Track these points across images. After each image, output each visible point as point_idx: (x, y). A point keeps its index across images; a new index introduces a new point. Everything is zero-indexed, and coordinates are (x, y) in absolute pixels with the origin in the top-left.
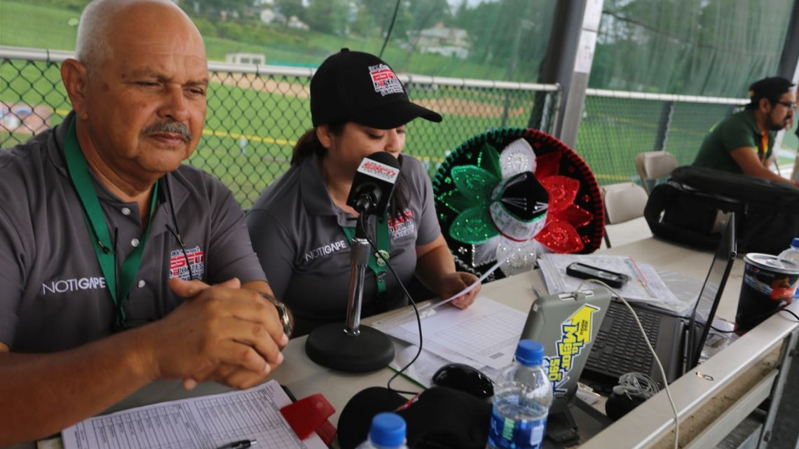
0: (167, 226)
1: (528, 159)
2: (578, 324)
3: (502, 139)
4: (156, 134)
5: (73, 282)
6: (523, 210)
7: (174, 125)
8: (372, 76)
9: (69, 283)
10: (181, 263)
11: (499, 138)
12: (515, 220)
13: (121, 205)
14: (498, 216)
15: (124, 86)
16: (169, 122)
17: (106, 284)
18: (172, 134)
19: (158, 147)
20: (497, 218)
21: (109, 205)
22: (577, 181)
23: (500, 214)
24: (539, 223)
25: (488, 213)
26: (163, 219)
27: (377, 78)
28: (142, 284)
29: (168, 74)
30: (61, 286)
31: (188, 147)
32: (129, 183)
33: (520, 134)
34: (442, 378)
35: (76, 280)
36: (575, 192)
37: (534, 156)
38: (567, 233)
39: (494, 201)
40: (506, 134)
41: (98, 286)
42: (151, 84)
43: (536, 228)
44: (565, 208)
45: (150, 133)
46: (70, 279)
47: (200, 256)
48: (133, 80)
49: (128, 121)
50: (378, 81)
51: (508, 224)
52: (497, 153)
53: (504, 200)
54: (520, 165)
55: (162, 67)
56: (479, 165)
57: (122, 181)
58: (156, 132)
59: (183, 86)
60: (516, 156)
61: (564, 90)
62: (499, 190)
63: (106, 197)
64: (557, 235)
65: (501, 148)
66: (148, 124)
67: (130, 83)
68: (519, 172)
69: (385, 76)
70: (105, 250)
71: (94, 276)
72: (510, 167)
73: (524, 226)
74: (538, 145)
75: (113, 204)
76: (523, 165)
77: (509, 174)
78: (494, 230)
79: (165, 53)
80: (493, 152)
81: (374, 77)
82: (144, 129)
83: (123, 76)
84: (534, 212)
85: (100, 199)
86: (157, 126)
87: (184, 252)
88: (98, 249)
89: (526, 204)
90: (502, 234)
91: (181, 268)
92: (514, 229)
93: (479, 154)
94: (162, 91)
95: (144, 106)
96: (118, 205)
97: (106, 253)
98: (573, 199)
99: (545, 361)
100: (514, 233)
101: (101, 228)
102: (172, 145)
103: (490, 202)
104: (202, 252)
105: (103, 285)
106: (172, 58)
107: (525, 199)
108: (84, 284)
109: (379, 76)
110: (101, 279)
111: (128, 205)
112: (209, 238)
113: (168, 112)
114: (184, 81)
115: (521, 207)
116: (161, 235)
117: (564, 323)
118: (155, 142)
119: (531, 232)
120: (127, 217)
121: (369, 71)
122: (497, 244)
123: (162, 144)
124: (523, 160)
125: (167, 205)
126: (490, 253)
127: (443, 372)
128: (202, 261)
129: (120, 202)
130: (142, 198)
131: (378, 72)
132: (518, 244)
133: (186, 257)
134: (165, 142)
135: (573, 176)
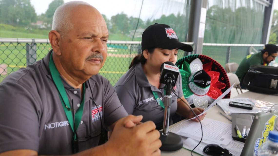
0: (90, 97)
1: (200, 65)
2: (270, 123)
3: (190, 59)
4: (91, 59)
5: (57, 124)
6: (202, 84)
7: (98, 55)
8: (166, 31)
9: (55, 124)
10: (95, 112)
11: (189, 59)
12: (199, 88)
13: (73, 90)
14: (192, 87)
15: (78, 40)
16: (97, 53)
17: (69, 124)
18: (98, 59)
19: (92, 65)
20: (192, 88)
21: (68, 90)
22: (218, 73)
23: (193, 86)
24: (208, 88)
25: (188, 86)
26: (88, 94)
27: (168, 32)
28: (82, 122)
29: (96, 34)
30: (52, 126)
31: (101, 64)
32: (76, 80)
33: (197, 57)
34: (208, 151)
35: (58, 123)
36: (218, 77)
37: (202, 65)
38: (217, 92)
39: (190, 82)
40: (192, 57)
41: (66, 124)
42: (89, 38)
43: (207, 90)
44: (215, 83)
45: (90, 59)
46: (56, 122)
47: (101, 108)
48: (82, 37)
49: (80, 54)
50: (169, 33)
51: (197, 90)
52: (189, 64)
53: (194, 81)
54: (197, 68)
55: (94, 31)
56: (182, 69)
57: (74, 80)
58: (92, 59)
59: (101, 38)
60: (196, 65)
61: (196, 44)
62: (191, 78)
63: (68, 87)
64: (214, 93)
65: (190, 62)
66: (88, 56)
67: (81, 38)
68: (197, 71)
69: (171, 32)
70: (68, 109)
71: (65, 121)
72: (193, 69)
73: (203, 90)
74: (203, 60)
75: (70, 89)
76: (198, 68)
77: (194, 72)
78: (192, 92)
79: (95, 25)
80: (187, 64)
81: (167, 32)
82: (87, 57)
83: (78, 36)
84: (207, 85)
85: (65, 88)
86: (92, 56)
87: (97, 107)
88: (65, 109)
89: (203, 82)
90: (194, 94)
91: (95, 114)
92: (199, 91)
93: (182, 65)
94: (92, 41)
95: (87, 48)
96: (72, 90)
97: (69, 110)
98: (218, 79)
99: (258, 140)
100: (199, 93)
101: (66, 100)
102: (98, 63)
103: (188, 82)
104: (102, 107)
105: (68, 124)
106: (97, 27)
107: (203, 80)
108: (62, 124)
109: (169, 31)
110: (67, 121)
111: (76, 90)
112: (104, 101)
113: (97, 49)
114: (101, 37)
115: (201, 83)
116: (88, 102)
117: (266, 123)
118: (91, 62)
119: (205, 92)
120: (76, 95)
121: (165, 30)
122: (193, 98)
123: (94, 63)
124: (198, 66)
125: (89, 88)
126: (191, 101)
127: (207, 149)
128: (102, 110)
129: (73, 88)
130: (80, 86)
131: (168, 30)
132: (201, 97)
133: (98, 109)
134: (95, 62)
135: (217, 71)
